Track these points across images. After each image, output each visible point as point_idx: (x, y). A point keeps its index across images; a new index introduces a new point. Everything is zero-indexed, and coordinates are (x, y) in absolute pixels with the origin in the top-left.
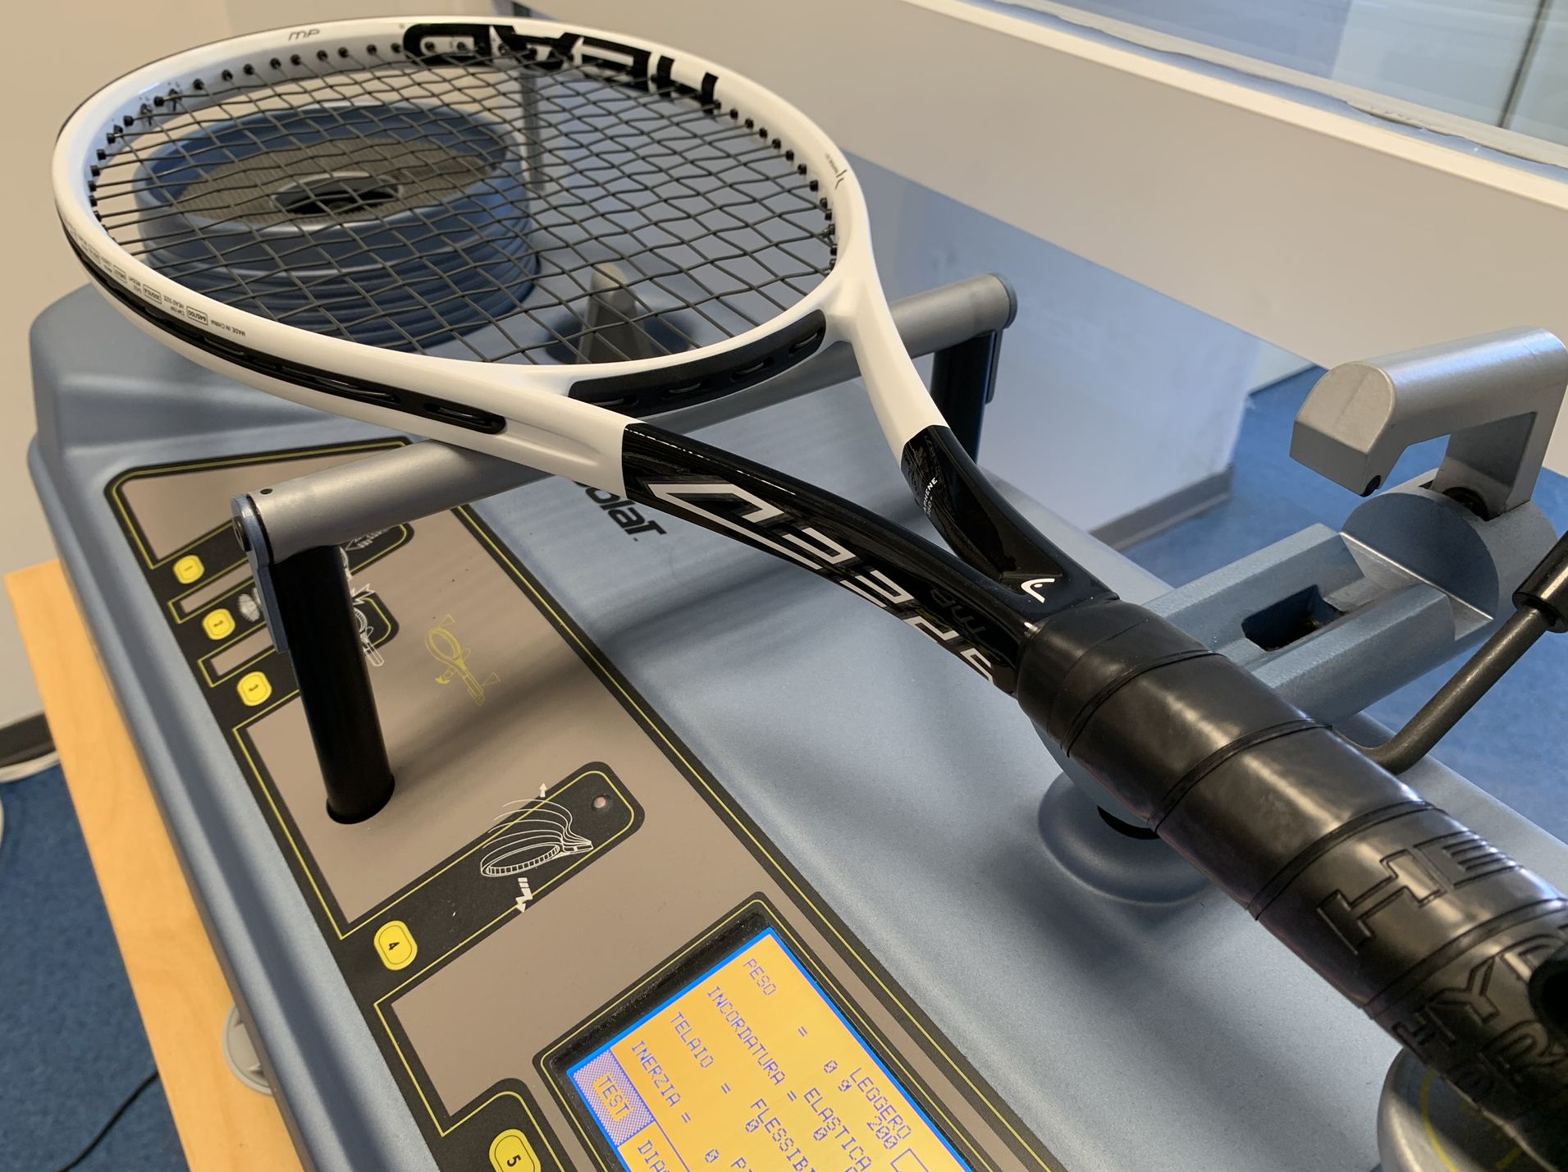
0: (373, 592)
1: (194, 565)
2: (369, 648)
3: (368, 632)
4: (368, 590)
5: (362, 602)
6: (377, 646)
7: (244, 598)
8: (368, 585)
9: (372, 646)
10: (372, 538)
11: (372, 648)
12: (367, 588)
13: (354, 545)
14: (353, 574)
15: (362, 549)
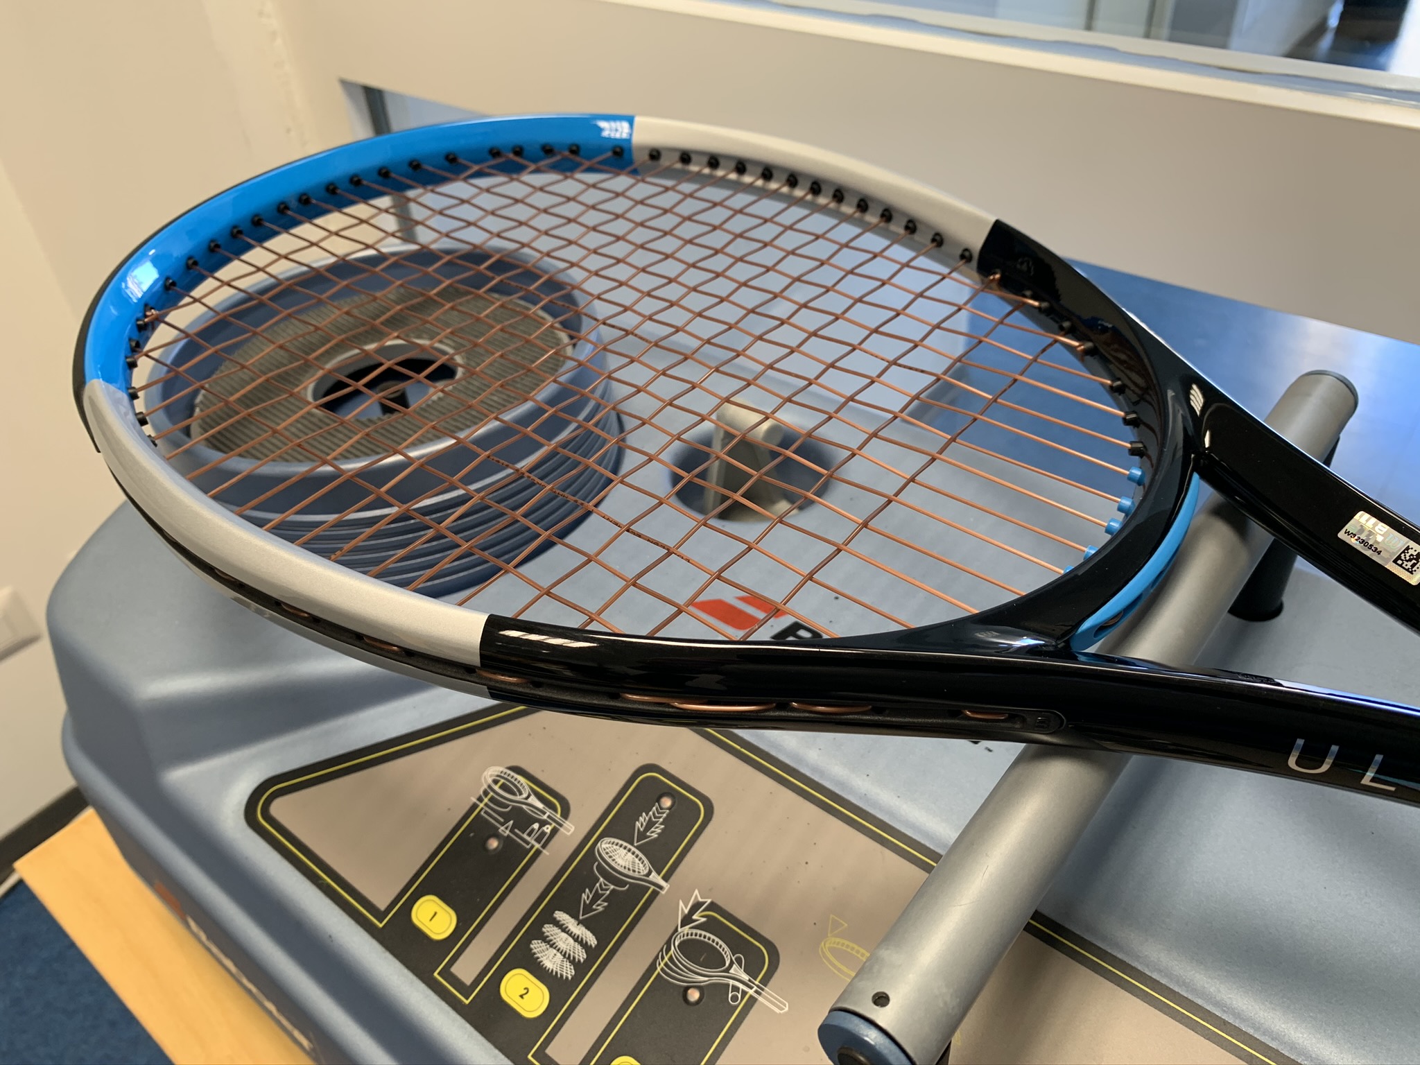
0: (709, 901)
1: (436, 908)
2: (755, 988)
3: (739, 961)
4: (700, 900)
5: (703, 920)
6: (765, 981)
7: (537, 946)
8: (696, 892)
9: (757, 982)
10: (661, 820)
11: (758, 986)
12: (697, 895)
13: (642, 835)
14: (666, 878)
15: (655, 839)
